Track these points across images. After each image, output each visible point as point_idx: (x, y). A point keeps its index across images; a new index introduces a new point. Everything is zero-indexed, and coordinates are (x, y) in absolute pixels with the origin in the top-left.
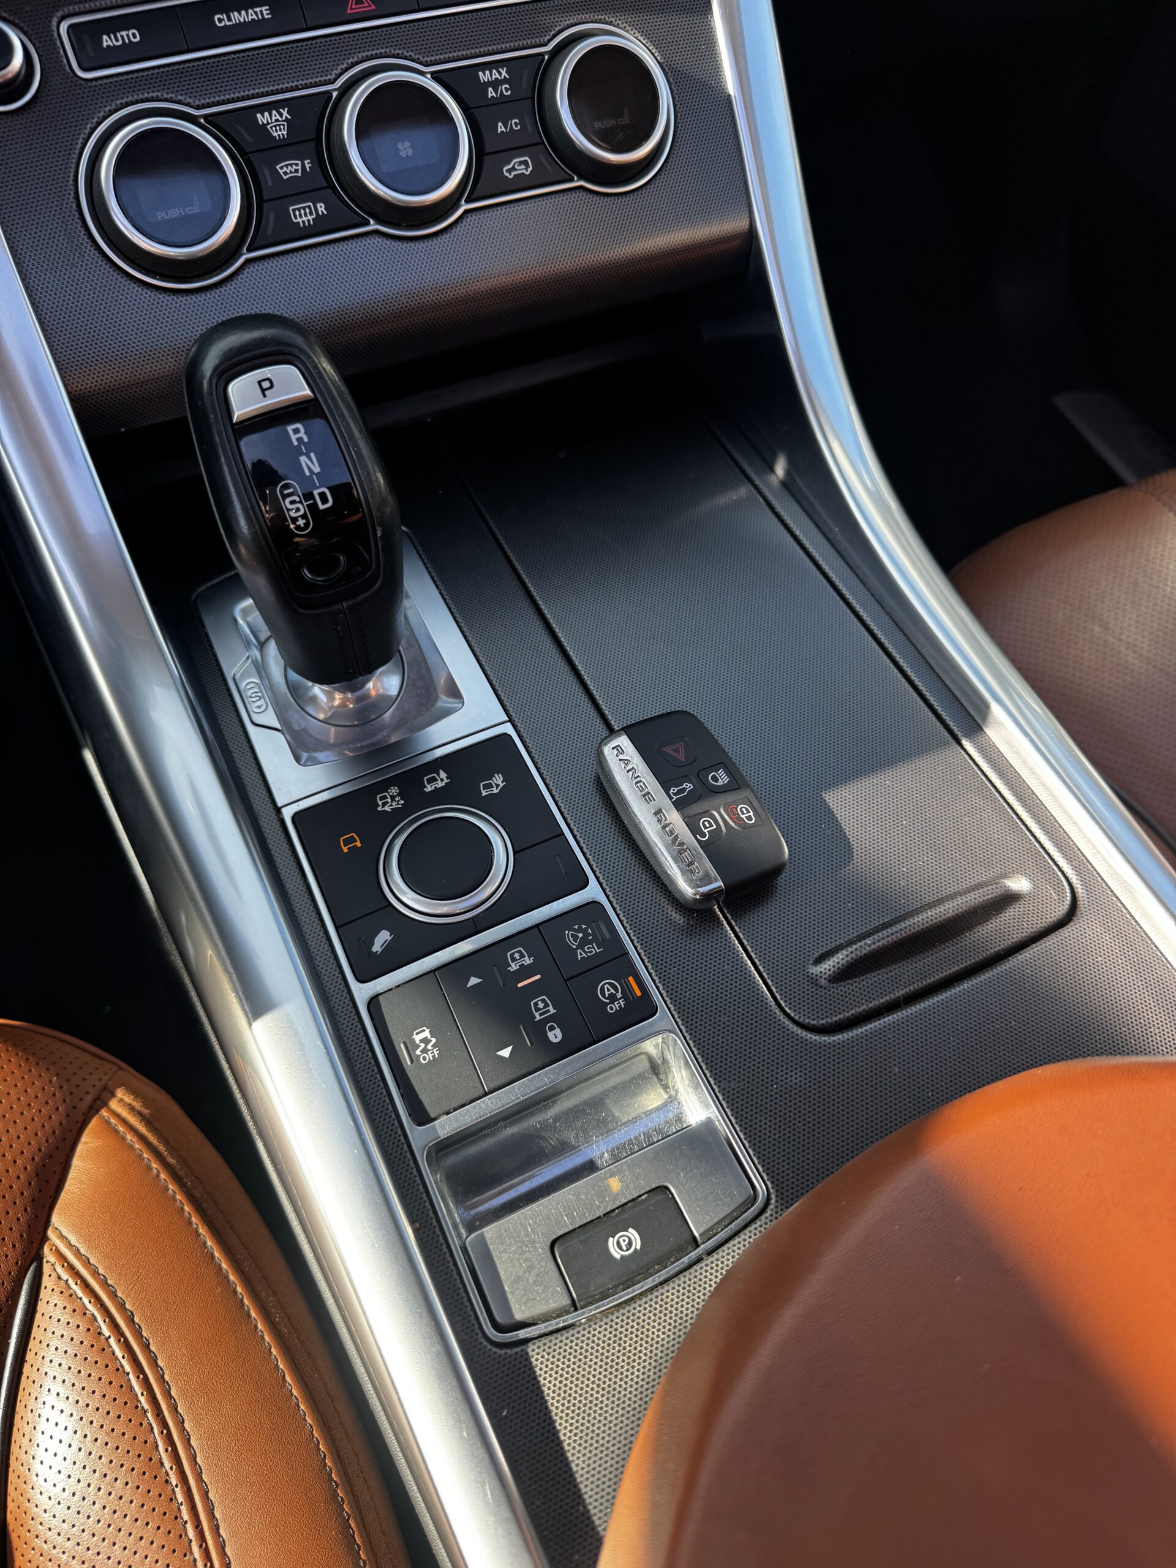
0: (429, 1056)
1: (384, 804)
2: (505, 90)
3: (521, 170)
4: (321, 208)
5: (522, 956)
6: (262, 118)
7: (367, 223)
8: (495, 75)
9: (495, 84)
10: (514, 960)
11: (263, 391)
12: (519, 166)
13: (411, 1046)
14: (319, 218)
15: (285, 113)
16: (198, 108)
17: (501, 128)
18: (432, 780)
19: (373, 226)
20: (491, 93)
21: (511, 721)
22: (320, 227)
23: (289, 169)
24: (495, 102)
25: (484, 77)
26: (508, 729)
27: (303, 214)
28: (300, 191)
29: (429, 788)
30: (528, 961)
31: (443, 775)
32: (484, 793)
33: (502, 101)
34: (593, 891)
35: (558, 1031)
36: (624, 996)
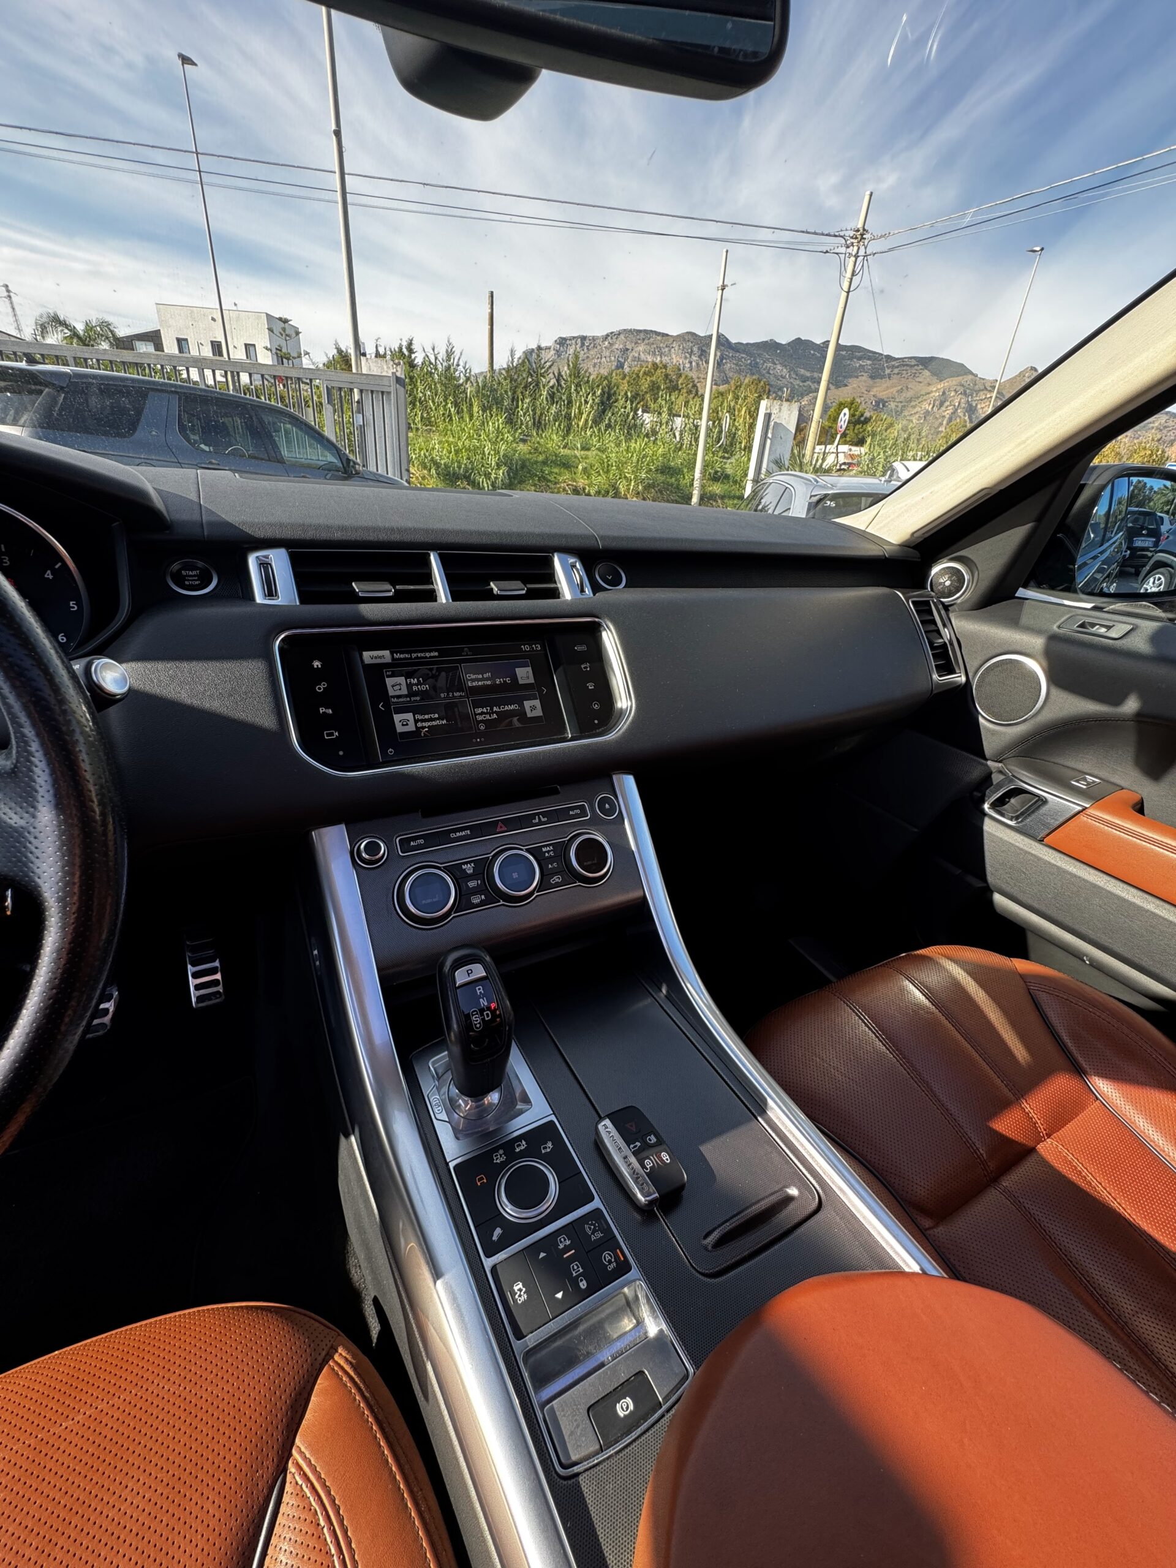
0: (522, 1299)
1: (497, 1159)
2: (552, 853)
3: (557, 880)
4: (483, 897)
5: (565, 1240)
6: (464, 867)
7: (499, 902)
8: (548, 848)
9: (548, 852)
10: (561, 1242)
11: (469, 974)
12: (557, 879)
13: (513, 1294)
14: (482, 901)
15: (472, 865)
16: (441, 864)
17: (550, 866)
18: (519, 1146)
19: (502, 902)
20: (547, 855)
21: (554, 1114)
22: (482, 903)
23: (472, 884)
24: (548, 858)
25: (544, 850)
26: (553, 1118)
27: (476, 900)
28: (476, 891)
29: (518, 1150)
30: (568, 1242)
31: (524, 1142)
32: (543, 1152)
33: (551, 857)
34: (597, 1203)
35: (584, 1282)
36: (615, 1261)
